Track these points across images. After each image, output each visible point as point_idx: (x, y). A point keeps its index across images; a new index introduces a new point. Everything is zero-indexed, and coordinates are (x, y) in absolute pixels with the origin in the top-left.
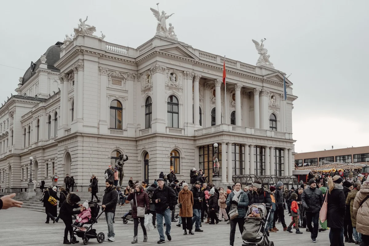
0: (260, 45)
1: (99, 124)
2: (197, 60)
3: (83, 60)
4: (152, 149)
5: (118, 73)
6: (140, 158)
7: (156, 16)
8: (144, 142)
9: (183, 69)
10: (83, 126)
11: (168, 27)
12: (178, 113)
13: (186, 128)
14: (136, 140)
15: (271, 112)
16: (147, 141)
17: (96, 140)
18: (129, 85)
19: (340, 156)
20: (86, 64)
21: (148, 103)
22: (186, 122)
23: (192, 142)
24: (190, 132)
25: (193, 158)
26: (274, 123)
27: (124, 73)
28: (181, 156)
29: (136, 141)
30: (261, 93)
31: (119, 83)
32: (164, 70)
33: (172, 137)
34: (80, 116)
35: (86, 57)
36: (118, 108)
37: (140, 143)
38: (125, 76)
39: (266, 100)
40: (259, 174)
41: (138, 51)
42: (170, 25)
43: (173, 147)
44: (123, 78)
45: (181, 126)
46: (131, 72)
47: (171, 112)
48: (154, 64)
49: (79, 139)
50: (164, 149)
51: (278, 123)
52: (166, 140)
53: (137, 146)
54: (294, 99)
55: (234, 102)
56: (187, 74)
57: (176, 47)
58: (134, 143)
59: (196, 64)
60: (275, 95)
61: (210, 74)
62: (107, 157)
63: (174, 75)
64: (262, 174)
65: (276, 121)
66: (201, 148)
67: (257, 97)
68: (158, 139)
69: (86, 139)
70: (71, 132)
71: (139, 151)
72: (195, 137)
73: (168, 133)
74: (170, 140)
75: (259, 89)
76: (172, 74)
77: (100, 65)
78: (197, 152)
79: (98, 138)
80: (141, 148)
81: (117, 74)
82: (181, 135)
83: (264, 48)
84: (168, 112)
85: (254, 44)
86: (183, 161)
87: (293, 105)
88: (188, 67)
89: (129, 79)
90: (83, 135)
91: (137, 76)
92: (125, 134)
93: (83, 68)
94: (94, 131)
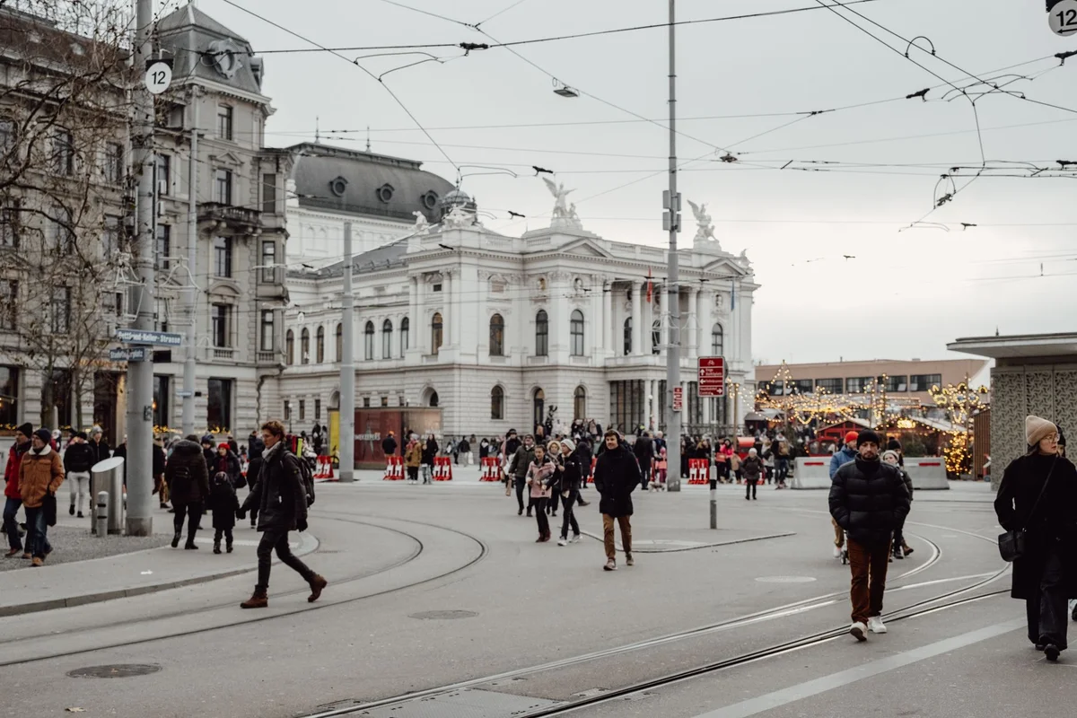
0: (700, 210)
1: (478, 350)
2: (609, 258)
3: (460, 263)
4: (549, 386)
5: (499, 275)
6: (529, 396)
7: (551, 188)
8: (536, 374)
9: (590, 272)
10: (461, 354)
11: (568, 208)
12: (582, 334)
13: (593, 355)
14: (523, 370)
15: (715, 321)
16: (542, 374)
17: (475, 373)
18: (513, 291)
19: (854, 378)
20: (464, 269)
21: (542, 320)
22: (594, 346)
23: (601, 375)
24: (598, 361)
25: (603, 397)
26: (719, 337)
27: (507, 275)
28: (586, 395)
29: (522, 372)
30: (699, 293)
31: (501, 290)
32: (567, 277)
33: (577, 369)
34: (455, 341)
35: (464, 260)
36: (497, 324)
37: (530, 375)
38: (509, 280)
39: (707, 303)
40: (694, 422)
41: (525, 242)
42: (572, 205)
43: (577, 383)
44: (506, 283)
45: (587, 353)
46: (516, 272)
47: (575, 333)
48: (555, 269)
49: (456, 372)
50: (567, 386)
51: (725, 339)
52: (568, 374)
53: (522, 379)
54: (753, 289)
55: (657, 306)
56: (596, 279)
57: (585, 244)
58: (519, 375)
59: (607, 263)
60: (721, 294)
61: (626, 275)
62: (487, 395)
63: (579, 282)
64: (698, 422)
65: (721, 334)
66: (612, 383)
67: (692, 300)
68: (560, 373)
69: (463, 372)
70: (437, 360)
71: (527, 387)
72: (605, 367)
73: (572, 364)
74: (574, 374)
75: (697, 287)
76: (577, 280)
77: (480, 269)
78: (607, 389)
79: (478, 369)
80: (531, 382)
81: (499, 278)
82: (586, 365)
83: (706, 214)
84: (572, 333)
85: (690, 207)
86: (591, 401)
87: (752, 298)
88: (596, 268)
89: (514, 282)
90: (461, 367)
91: (524, 278)
92: (508, 363)
93: (460, 275)
94: (472, 361)
